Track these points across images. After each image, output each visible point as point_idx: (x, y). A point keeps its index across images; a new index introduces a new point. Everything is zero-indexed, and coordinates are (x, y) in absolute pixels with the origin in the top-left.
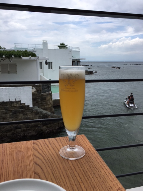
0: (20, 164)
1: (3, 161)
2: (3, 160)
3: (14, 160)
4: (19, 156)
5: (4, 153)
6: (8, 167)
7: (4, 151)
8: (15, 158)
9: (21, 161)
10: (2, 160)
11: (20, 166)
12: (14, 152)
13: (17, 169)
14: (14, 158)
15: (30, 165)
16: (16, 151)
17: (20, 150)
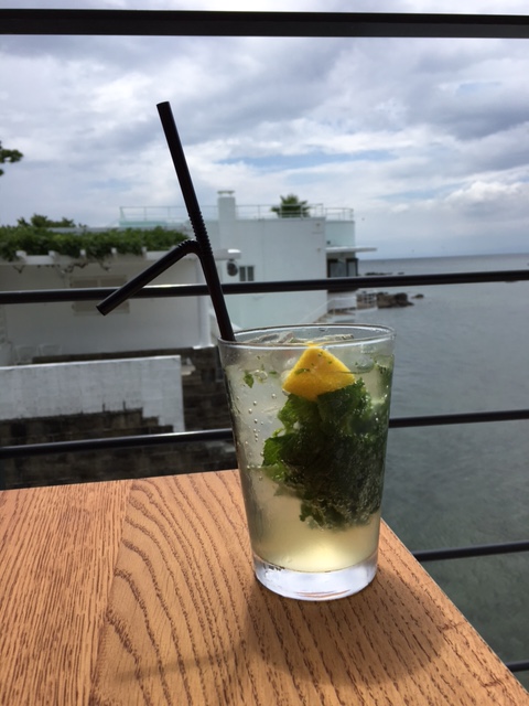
0: (70, 548)
1: (8, 538)
2: (9, 534)
3: (49, 536)
4: (71, 523)
5: (17, 516)
6: (22, 555)
7: (19, 510)
8: (54, 527)
9: (72, 538)
10: (5, 536)
11: (66, 551)
12: (56, 512)
13: (52, 560)
14: (51, 530)
15: (106, 549)
16: (64, 510)
17: (78, 506)
